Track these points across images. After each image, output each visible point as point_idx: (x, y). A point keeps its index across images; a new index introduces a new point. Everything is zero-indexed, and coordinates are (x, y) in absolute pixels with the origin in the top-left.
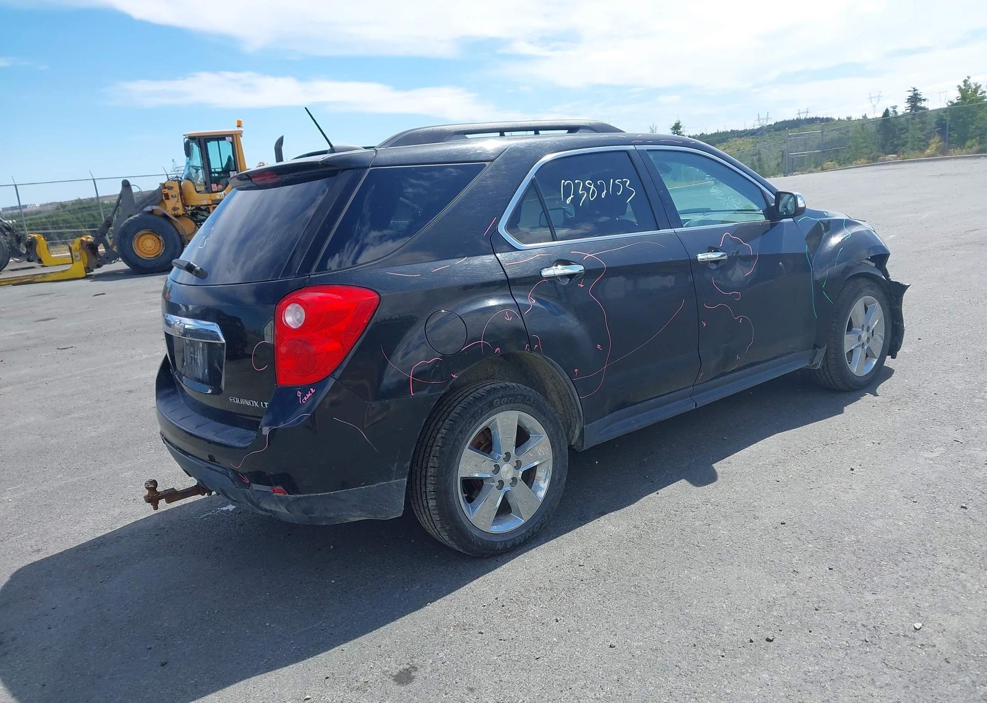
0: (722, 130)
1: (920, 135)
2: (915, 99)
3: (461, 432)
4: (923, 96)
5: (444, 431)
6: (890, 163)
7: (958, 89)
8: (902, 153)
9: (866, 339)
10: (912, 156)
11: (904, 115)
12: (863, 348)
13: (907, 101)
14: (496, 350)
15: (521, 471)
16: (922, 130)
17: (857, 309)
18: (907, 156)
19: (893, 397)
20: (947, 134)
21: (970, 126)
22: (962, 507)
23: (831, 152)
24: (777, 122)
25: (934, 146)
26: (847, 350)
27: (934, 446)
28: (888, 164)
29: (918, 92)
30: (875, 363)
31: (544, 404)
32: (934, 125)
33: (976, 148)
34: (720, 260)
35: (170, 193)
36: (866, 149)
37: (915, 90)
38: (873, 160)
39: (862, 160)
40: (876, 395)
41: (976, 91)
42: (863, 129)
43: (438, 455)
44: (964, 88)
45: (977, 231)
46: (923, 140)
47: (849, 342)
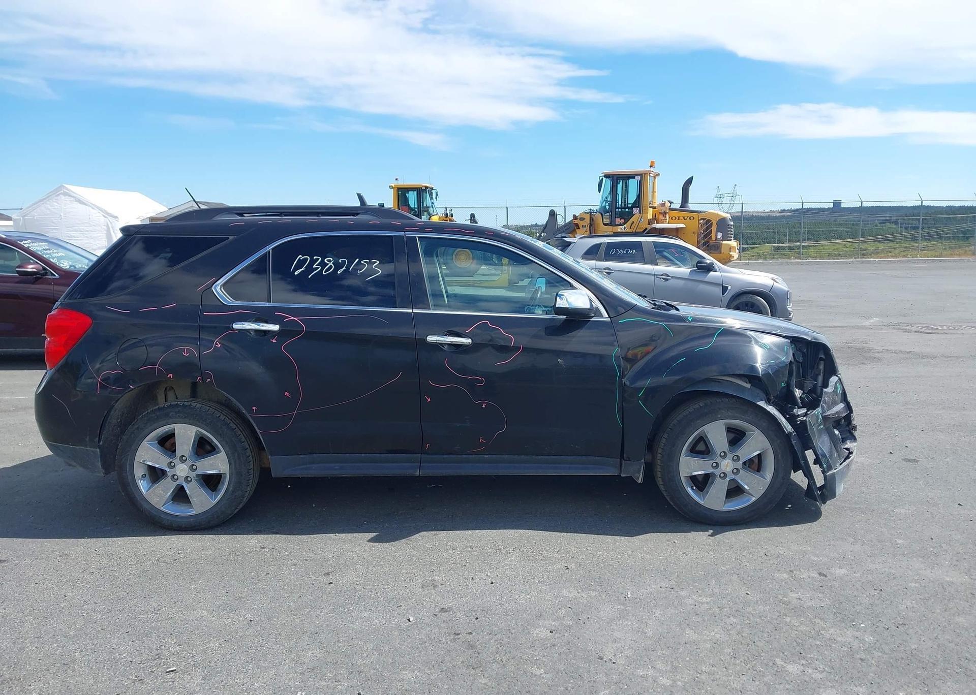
9: (730, 469)
12: (722, 478)
14: (169, 376)
15: (196, 473)
26: (685, 473)
30: (751, 501)
34: (461, 345)
35: (581, 223)
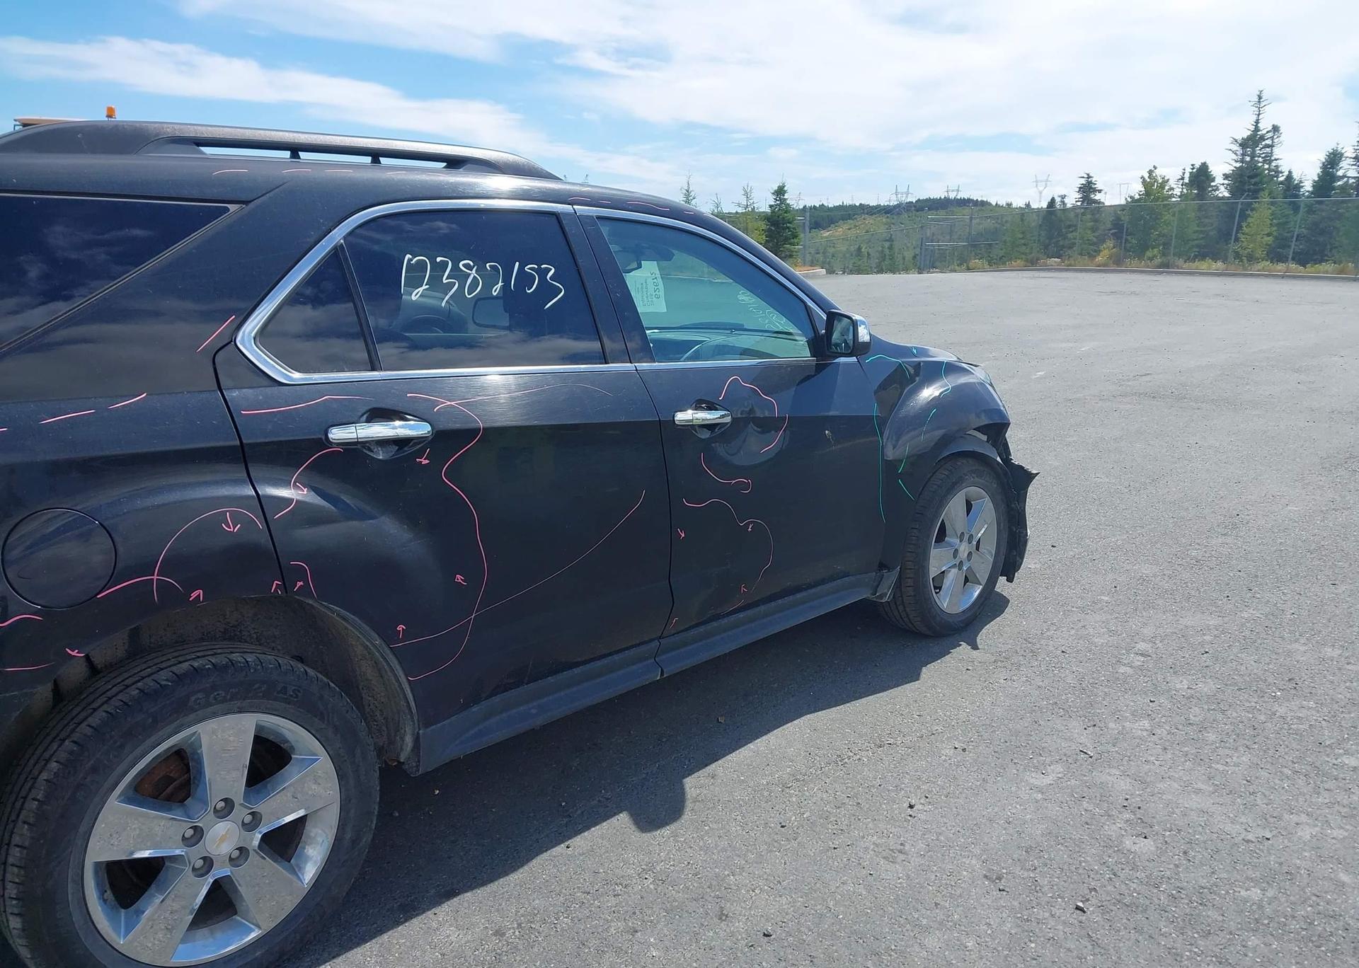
0: (848, 202)
1: (1091, 236)
2: (1088, 189)
3: (94, 770)
4: (1099, 186)
5: (54, 765)
6: (1052, 269)
7: (1142, 180)
8: (1067, 257)
9: (966, 555)
10: (1079, 262)
11: (1074, 208)
12: (960, 569)
13: (1078, 190)
14: (194, 595)
15: (260, 833)
16: (1094, 230)
17: (954, 509)
18: (1073, 262)
19: (1000, 653)
20: (1124, 239)
21: (1153, 231)
22: (1078, 908)
23: (982, 245)
24: (919, 200)
25: (1106, 252)
26: (933, 572)
27: (1048, 761)
28: (1049, 270)
29: (1093, 180)
30: (976, 594)
31: (321, 697)
32: (1109, 226)
33: (1158, 261)
34: (718, 424)
36: (1024, 247)
37: (1089, 177)
38: (1032, 264)
39: (1019, 261)
40: (975, 647)
41: (1162, 186)
42: (1022, 220)
43: (31, 820)
44: (1148, 180)
45: (1149, 376)
46: (1094, 244)
47: (938, 560)
